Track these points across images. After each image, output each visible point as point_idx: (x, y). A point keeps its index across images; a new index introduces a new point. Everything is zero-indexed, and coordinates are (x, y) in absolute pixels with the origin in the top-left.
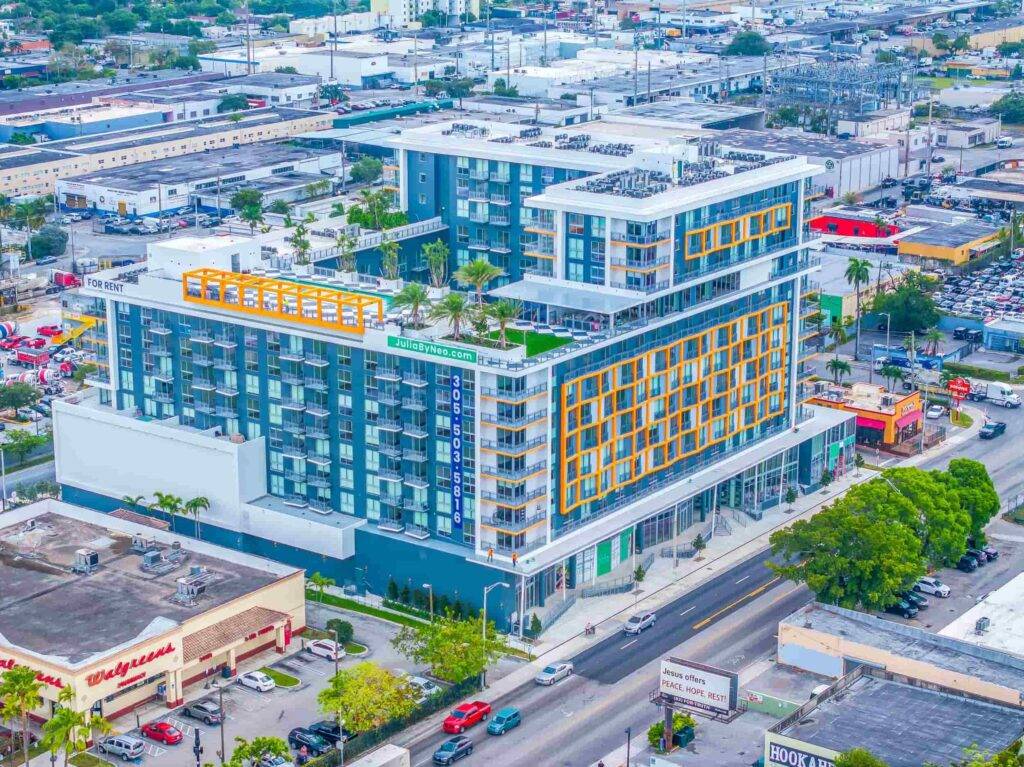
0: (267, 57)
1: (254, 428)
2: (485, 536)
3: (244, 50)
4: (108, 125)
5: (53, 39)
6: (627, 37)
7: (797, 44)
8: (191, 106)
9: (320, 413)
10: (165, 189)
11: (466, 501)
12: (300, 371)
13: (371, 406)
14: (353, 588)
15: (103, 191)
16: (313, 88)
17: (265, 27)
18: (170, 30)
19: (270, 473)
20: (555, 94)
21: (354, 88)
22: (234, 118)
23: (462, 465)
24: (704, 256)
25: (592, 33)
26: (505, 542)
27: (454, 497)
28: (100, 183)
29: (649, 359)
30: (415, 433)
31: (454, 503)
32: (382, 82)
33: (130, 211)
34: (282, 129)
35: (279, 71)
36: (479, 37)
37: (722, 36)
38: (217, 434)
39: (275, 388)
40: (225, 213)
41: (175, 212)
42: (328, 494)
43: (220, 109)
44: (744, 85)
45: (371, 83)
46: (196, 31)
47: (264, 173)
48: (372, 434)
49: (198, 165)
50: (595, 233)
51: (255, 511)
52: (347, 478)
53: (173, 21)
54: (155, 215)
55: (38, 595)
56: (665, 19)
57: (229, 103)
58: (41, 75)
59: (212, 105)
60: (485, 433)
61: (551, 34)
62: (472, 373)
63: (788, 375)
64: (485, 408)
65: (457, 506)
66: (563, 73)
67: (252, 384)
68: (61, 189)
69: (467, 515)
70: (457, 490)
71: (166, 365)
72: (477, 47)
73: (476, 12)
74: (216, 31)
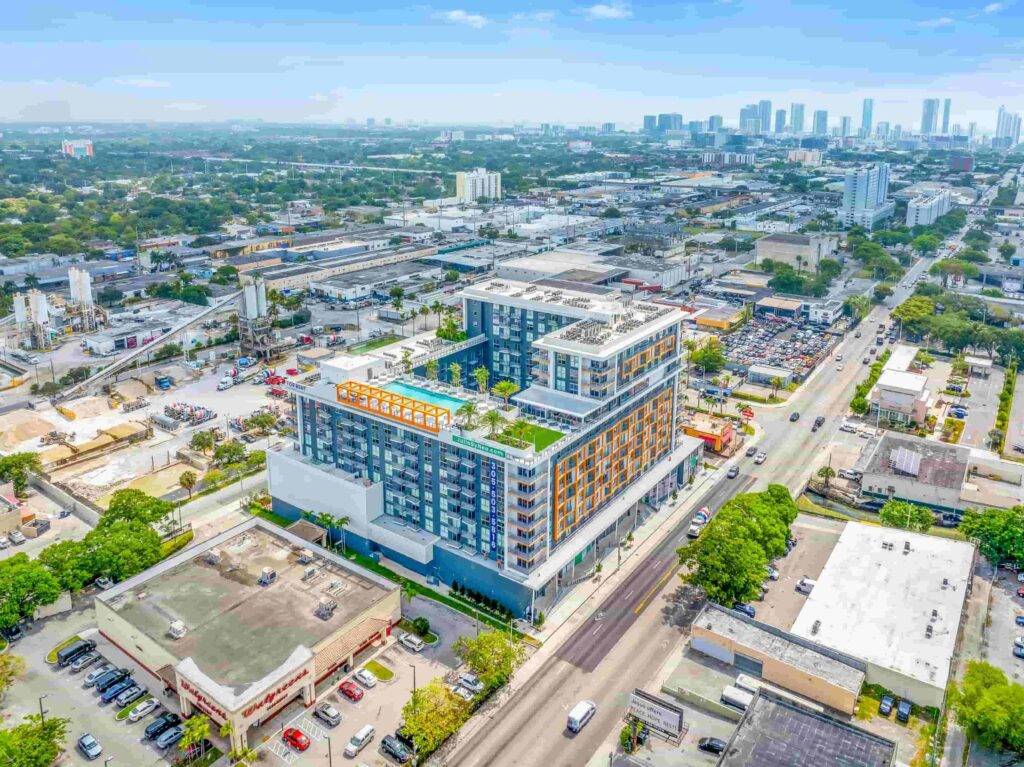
0: (412, 218)
1: (377, 476)
2: (510, 558)
3: (402, 214)
4: (341, 252)
5: (325, 208)
6: (562, 209)
7: (631, 212)
8: (376, 243)
9: (413, 474)
10: (359, 287)
11: (499, 536)
12: (403, 449)
13: (443, 473)
14: (432, 579)
15: (332, 288)
16: (431, 233)
17: (414, 204)
18: (374, 204)
19: (386, 502)
20: (533, 237)
21: (448, 232)
22: (395, 249)
23: (496, 514)
24: (631, 374)
25: (547, 207)
26: (521, 564)
27: (491, 533)
28: (331, 284)
29: (602, 437)
30: (468, 494)
31: (491, 536)
32: (461, 230)
33: (343, 297)
34: (415, 255)
35: (417, 225)
36: (500, 208)
37: (600, 208)
38: (356, 477)
39: (388, 456)
40: (387, 298)
41: (364, 298)
42: (418, 519)
43: (390, 244)
44: (612, 231)
45: (456, 230)
46: (384, 205)
47: (405, 278)
48: (444, 489)
49: (376, 274)
50: (572, 364)
51: (376, 528)
52: (429, 511)
53: (376, 200)
54: (355, 300)
55: (233, 608)
56: (576, 200)
57: (395, 241)
58: (317, 226)
59: (386, 241)
60: (510, 499)
61: (530, 207)
62: (503, 464)
63: (671, 426)
64: (510, 484)
65: (493, 538)
66: (536, 227)
67: (376, 451)
68: (313, 286)
69: (499, 544)
70: (493, 529)
71: (329, 434)
72: (501, 213)
73: (499, 196)
74: (394, 205)
